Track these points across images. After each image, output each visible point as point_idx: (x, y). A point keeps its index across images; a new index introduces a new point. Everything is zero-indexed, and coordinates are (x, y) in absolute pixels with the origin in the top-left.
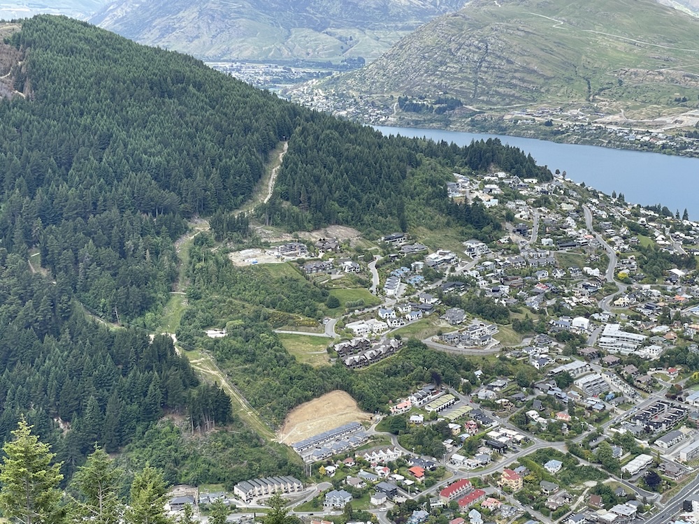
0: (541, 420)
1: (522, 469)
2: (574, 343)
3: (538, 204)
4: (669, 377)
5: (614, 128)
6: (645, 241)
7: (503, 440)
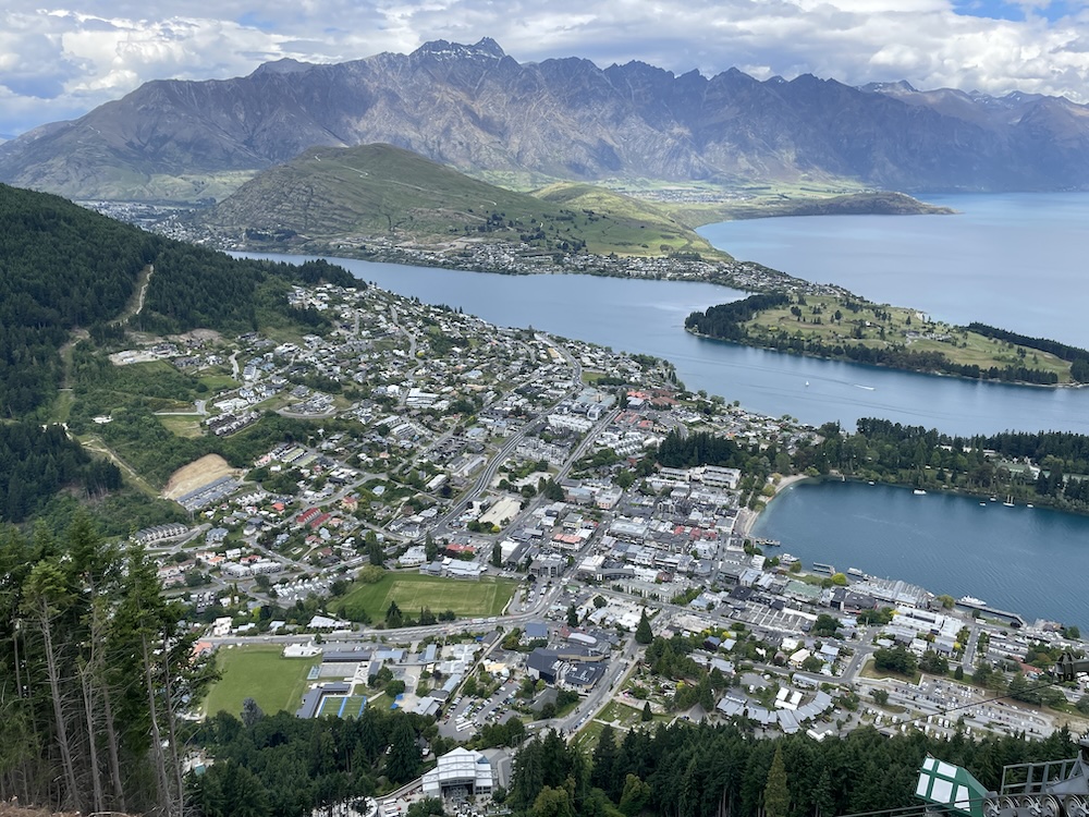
0: (369, 459)
1: (357, 495)
2: (389, 404)
3: (357, 306)
4: (455, 421)
5: (410, 251)
6: (434, 329)
7: (342, 477)
